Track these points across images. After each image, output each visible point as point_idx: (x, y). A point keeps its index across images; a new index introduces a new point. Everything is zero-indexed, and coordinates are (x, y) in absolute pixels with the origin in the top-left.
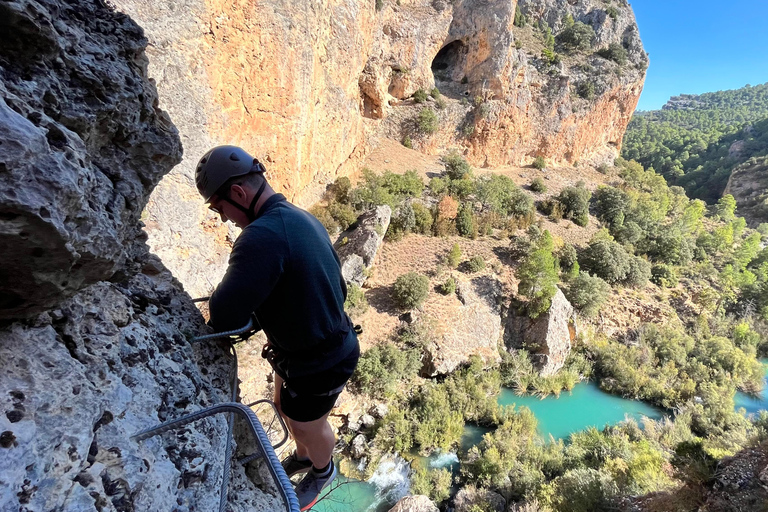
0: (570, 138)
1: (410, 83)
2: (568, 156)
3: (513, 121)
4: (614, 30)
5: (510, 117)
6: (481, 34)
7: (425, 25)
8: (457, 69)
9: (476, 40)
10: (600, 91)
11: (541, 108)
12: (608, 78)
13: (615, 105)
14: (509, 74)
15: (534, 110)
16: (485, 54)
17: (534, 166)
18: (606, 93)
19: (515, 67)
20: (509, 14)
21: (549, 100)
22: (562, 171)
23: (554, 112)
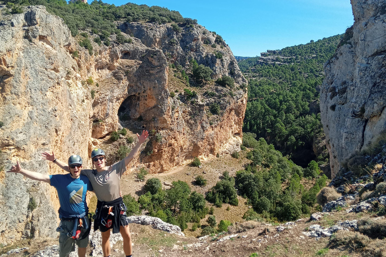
0: (211, 140)
1: (106, 127)
2: (212, 151)
3: (176, 140)
4: (223, 66)
5: (174, 138)
6: (149, 92)
7: (112, 91)
8: (133, 111)
9: (145, 94)
10: (223, 108)
11: (191, 126)
12: (227, 99)
13: (233, 113)
14: (170, 113)
15: (187, 128)
16: (153, 103)
17: (193, 165)
18: (228, 108)
19: (173, 109)
20: (165, 80)
21: (195, 121)
22: (211, 163)
23: (199, 127)
